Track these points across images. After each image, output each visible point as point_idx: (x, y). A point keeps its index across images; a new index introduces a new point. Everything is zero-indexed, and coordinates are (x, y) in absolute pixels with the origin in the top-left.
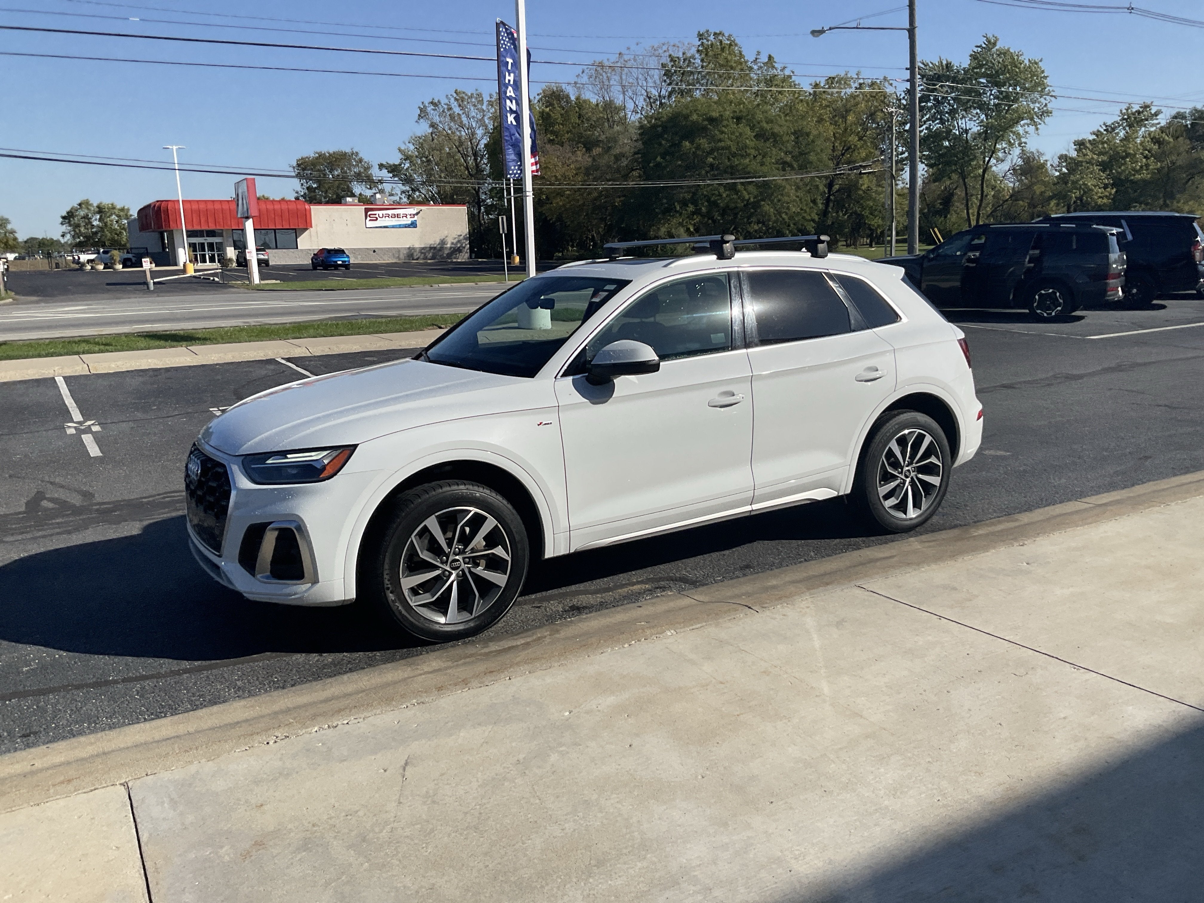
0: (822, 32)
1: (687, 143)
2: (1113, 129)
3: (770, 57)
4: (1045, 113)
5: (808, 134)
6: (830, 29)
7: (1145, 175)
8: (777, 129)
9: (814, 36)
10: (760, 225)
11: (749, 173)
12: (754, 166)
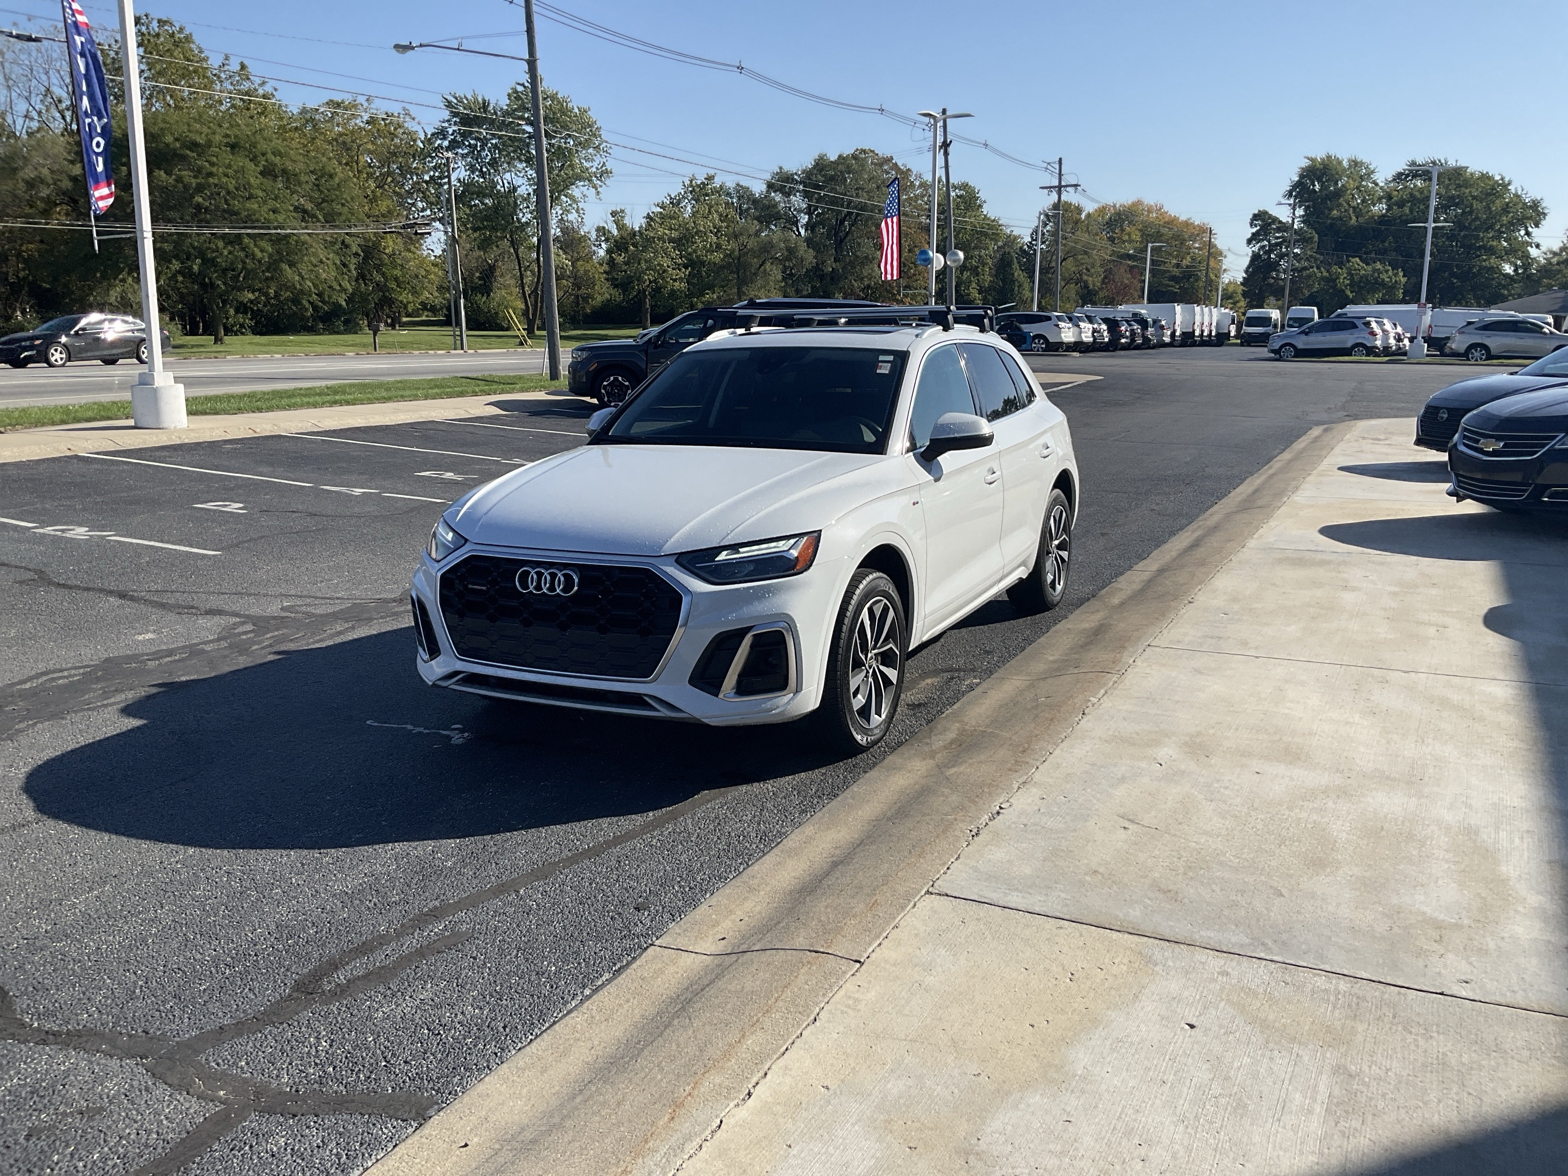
0: (409, 47)
1: (162, 173)
2: (679, 202)
3: (243, 67)
4: (604, 173)
5: (331, 176)
6: (421, 46)
7: (717, 257)
8: (290, 166)
9: (398, 51)
10: (257, 294)
11: (258, 221)
12: (264, 213)
